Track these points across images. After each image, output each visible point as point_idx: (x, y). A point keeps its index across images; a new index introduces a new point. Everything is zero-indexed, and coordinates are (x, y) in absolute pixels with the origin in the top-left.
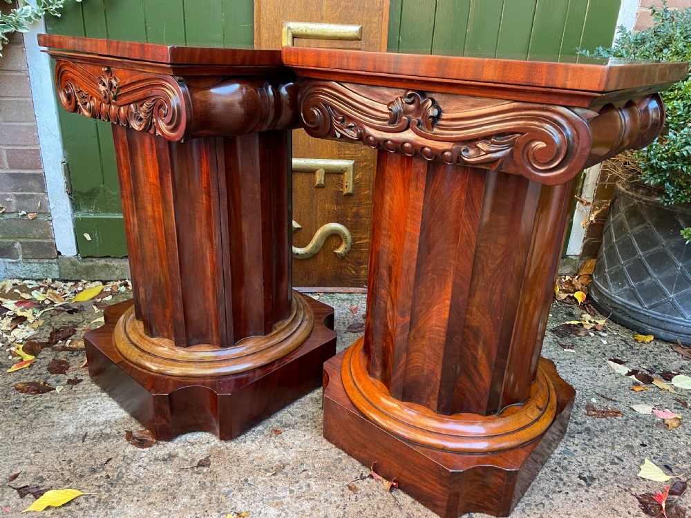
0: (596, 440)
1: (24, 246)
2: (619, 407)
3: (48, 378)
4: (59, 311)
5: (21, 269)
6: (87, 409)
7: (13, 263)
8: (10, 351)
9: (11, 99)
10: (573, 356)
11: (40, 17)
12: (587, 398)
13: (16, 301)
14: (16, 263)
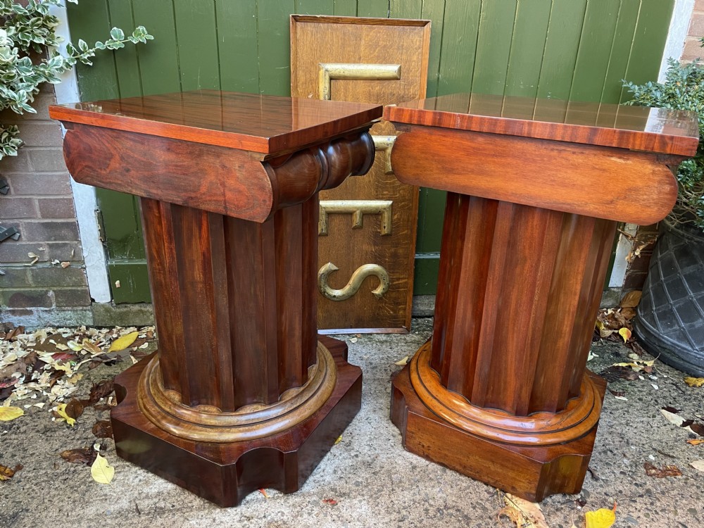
0: (658, 504)
1: (57, 294)
2: (677, 464)
3: (95, 442)
4: (96, 362)
5: (54, 317)
6: (137, 480)
7: (46, 311)
8: (53, 411)
9: (42, 149)
10: (625, 405)
11: (71, 66)
12: (644, 454)
13: (53, 353)
14: (50, 311)
